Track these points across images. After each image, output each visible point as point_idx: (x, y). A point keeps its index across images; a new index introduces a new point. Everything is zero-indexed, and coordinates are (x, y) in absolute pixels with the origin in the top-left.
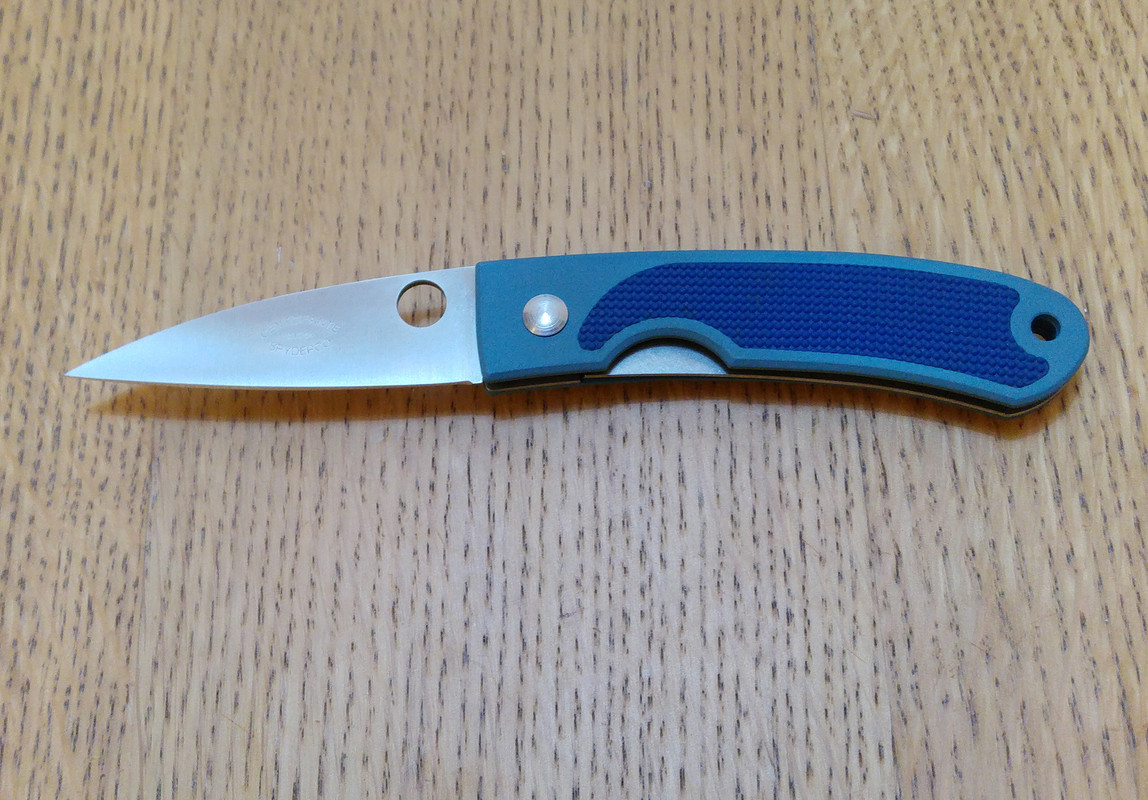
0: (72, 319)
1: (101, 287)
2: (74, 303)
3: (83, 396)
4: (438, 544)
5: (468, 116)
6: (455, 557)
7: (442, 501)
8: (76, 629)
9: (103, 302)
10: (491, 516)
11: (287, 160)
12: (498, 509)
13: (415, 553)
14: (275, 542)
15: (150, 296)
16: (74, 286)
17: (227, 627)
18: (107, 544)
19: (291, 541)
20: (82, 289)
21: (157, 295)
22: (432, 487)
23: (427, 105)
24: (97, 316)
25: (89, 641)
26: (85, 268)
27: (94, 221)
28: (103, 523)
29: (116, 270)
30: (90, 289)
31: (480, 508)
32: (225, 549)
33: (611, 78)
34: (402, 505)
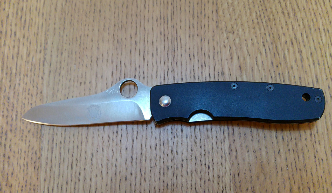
0: (19, 84)
1: (27, 75)
2: (20, 80)
3: (23, 106)
4: (119, 148)
5: (126, 29)
6: (123, 152)
7: (120, 136)
8: (24, 170)
9: (27, 80)
10: (133, 140)
11: (77, 40)
12: (135, 139)
13: (113, 150)
14: (75, 147)
15: (40, 78)
16: (20, 75)
17: (63, 170)
18: (31, 148)
19: (80, 147)
20: (22, 76)
21: (42, 78)
22: (117, 132)
23: (115, 25)
24: (26, 84)
25: (27, 173)
26: (23, 70)
27: (25, 56)
28: (29, 142)
29: (31, 71)
30: (24, 76)
31: (130, 138)
32: (62, 149)
33: (164, 19)
34: (109, 137)
